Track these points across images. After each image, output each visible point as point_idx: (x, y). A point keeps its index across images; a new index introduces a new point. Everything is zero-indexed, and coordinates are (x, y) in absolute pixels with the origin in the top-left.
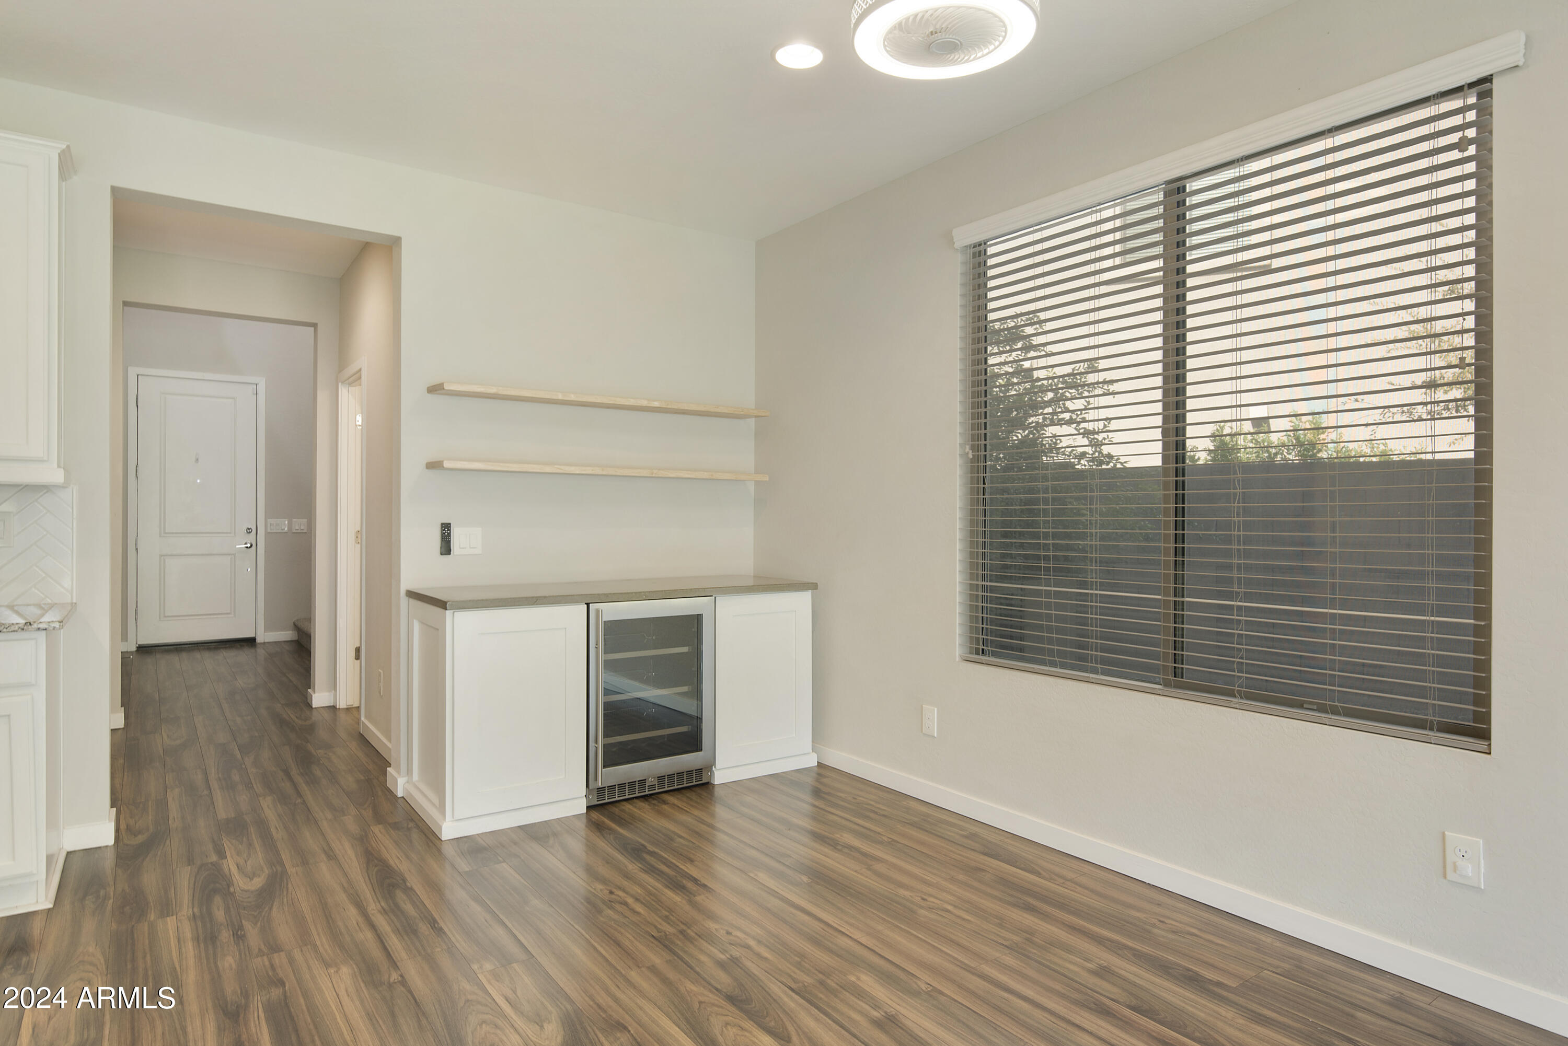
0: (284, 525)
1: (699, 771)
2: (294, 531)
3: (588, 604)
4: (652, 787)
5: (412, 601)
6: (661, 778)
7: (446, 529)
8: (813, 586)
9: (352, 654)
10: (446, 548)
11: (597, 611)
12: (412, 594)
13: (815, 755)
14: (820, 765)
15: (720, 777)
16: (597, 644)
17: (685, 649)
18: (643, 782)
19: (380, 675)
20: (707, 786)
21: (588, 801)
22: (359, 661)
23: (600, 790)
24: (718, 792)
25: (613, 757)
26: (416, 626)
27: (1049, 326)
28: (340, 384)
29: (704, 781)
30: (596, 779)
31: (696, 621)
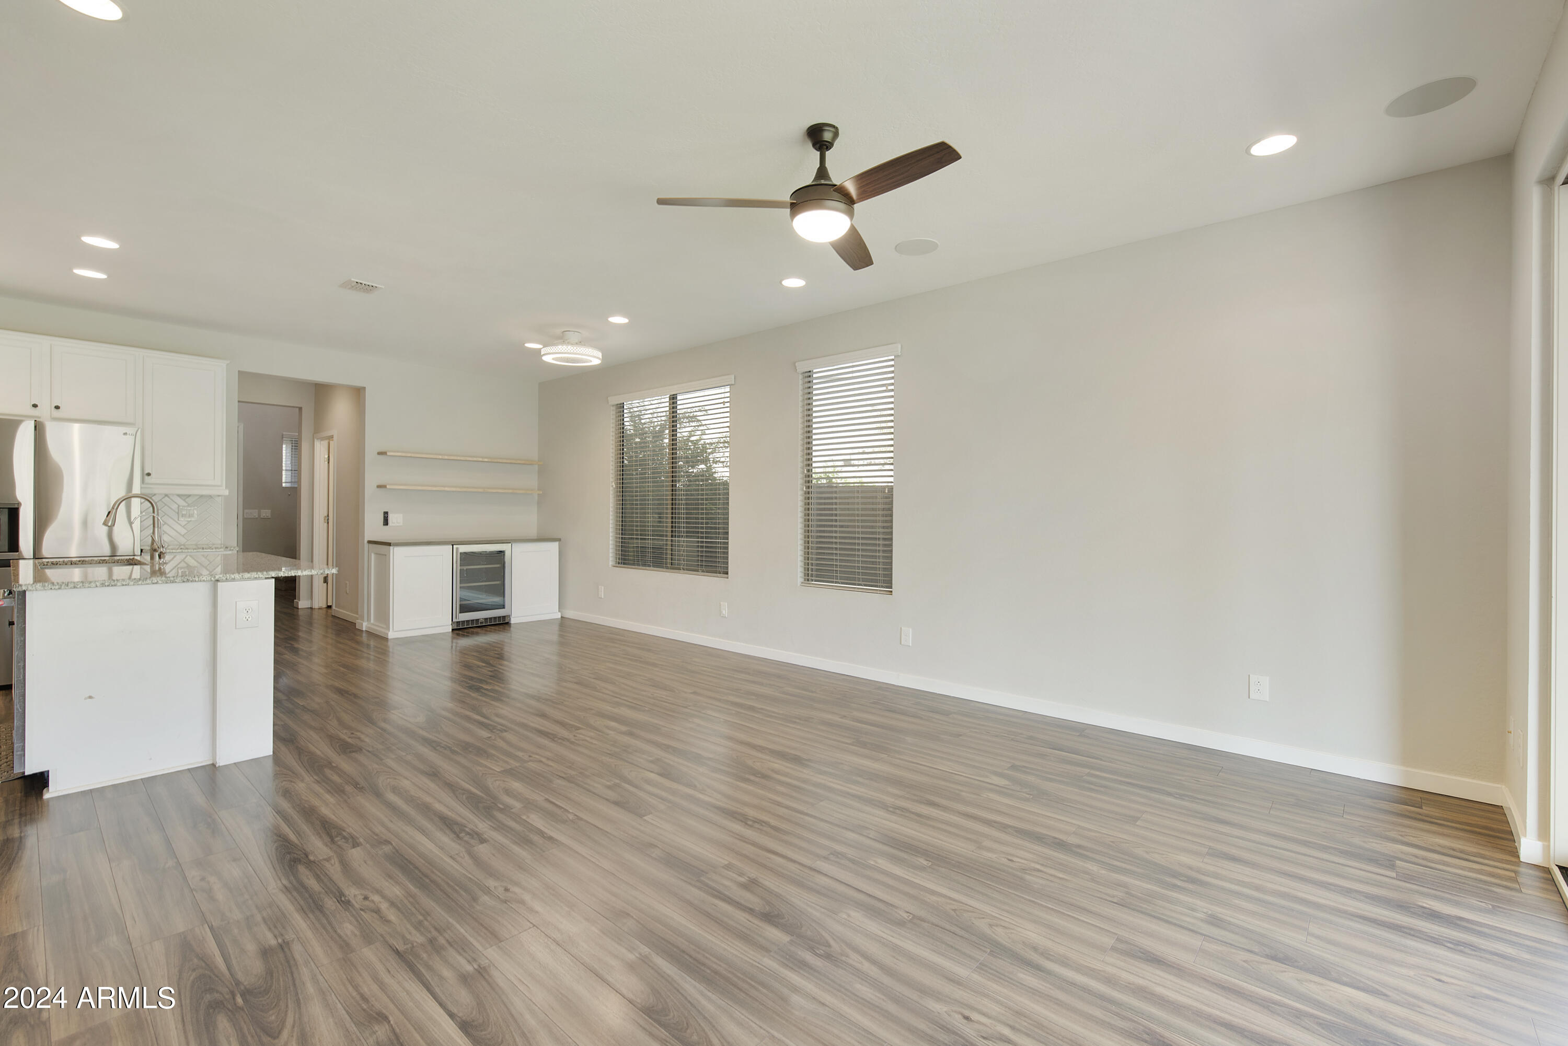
0: (254, 513)
1: (504, 617)
2: (262, 517)
3: (453, 545)
4: (481, 623)
5: (370, 545)
6: (486, 619)
7: (386, 513)
8: (559, 540)
9: (322, 580)
10: (386, 522)
11: (457, 548)
12: (370, 542)
13: (560, 613)
14: (562, 617)
15: (513, 621)
16: (457, 562)
17: (498, 566)
18: (477, 620)
19: (347, 584)
20: (508, 624)
21: (452, 627)
22: (326, 584)
23: (458, 622)
24: (512, 625)
25: (464, 609)
26: (373, 556)
27: (710, 412)
28: (316, 440)
29: (506, 621)
30: (456, 618)
31: (501, 553)
